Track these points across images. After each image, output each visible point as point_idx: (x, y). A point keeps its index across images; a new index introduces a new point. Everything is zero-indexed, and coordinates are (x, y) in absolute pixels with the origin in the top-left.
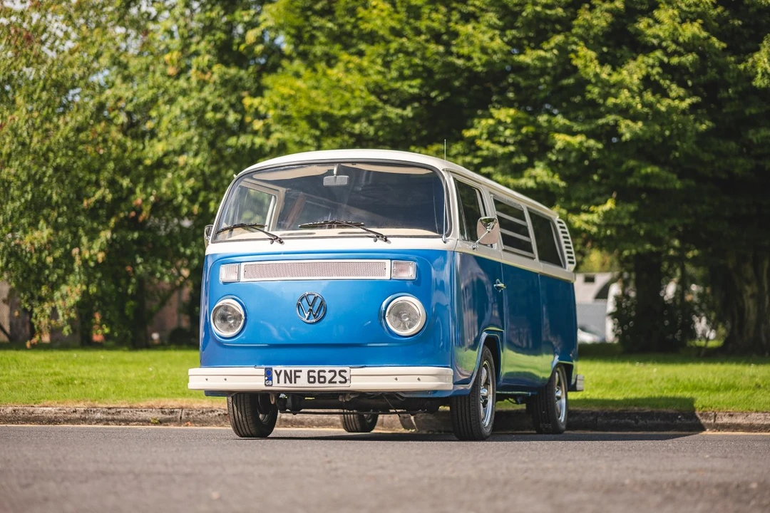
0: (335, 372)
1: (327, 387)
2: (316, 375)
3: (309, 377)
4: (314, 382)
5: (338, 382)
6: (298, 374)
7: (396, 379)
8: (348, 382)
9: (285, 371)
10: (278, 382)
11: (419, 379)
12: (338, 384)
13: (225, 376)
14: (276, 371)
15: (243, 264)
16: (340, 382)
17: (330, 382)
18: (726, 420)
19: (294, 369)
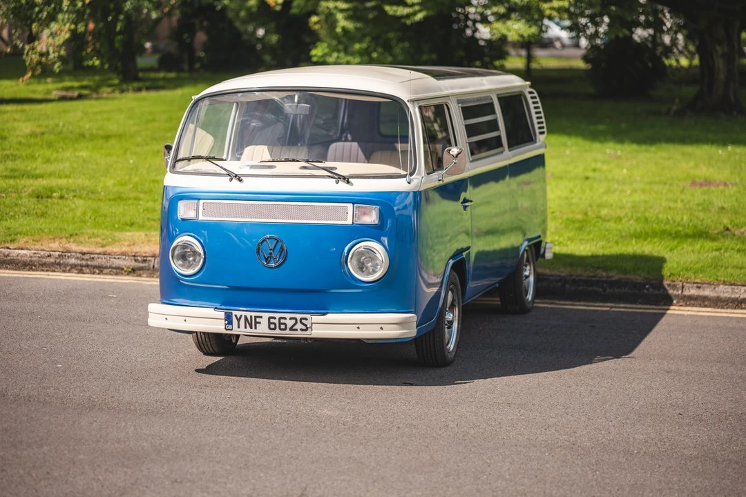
0: (296, 319)
1: (288, 333)
2: (276, 321)
3: (270, 323)
4: (275, 329)
5: (299, 330)
6: (258, 320)
7: (358, 328)
8: (309, 330)
9: (246, 316)
10: (239, 327)
11: (381, 328)
12: (299, 332)
13: (186, 318)
14: (236, 316)
15: (201, 201)
16: (301, 330)
17: (291, 329)
18: (693, 292)
19: (254, 314)
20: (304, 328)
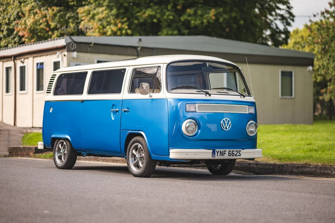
0: (237, 151)
1: (235, 157)
2: (231, 152)
3: (229, 153)
4: (230, 156)
5: (238, 155)
6: (225, 152)
7: (254, 154)
9: (220, 151)
10: (217, 156)
11: (259, 154)
13: (196, 153)
14: (217, 151)
15: (197, 105)
19: (223, 150)
20: (240, 155)
